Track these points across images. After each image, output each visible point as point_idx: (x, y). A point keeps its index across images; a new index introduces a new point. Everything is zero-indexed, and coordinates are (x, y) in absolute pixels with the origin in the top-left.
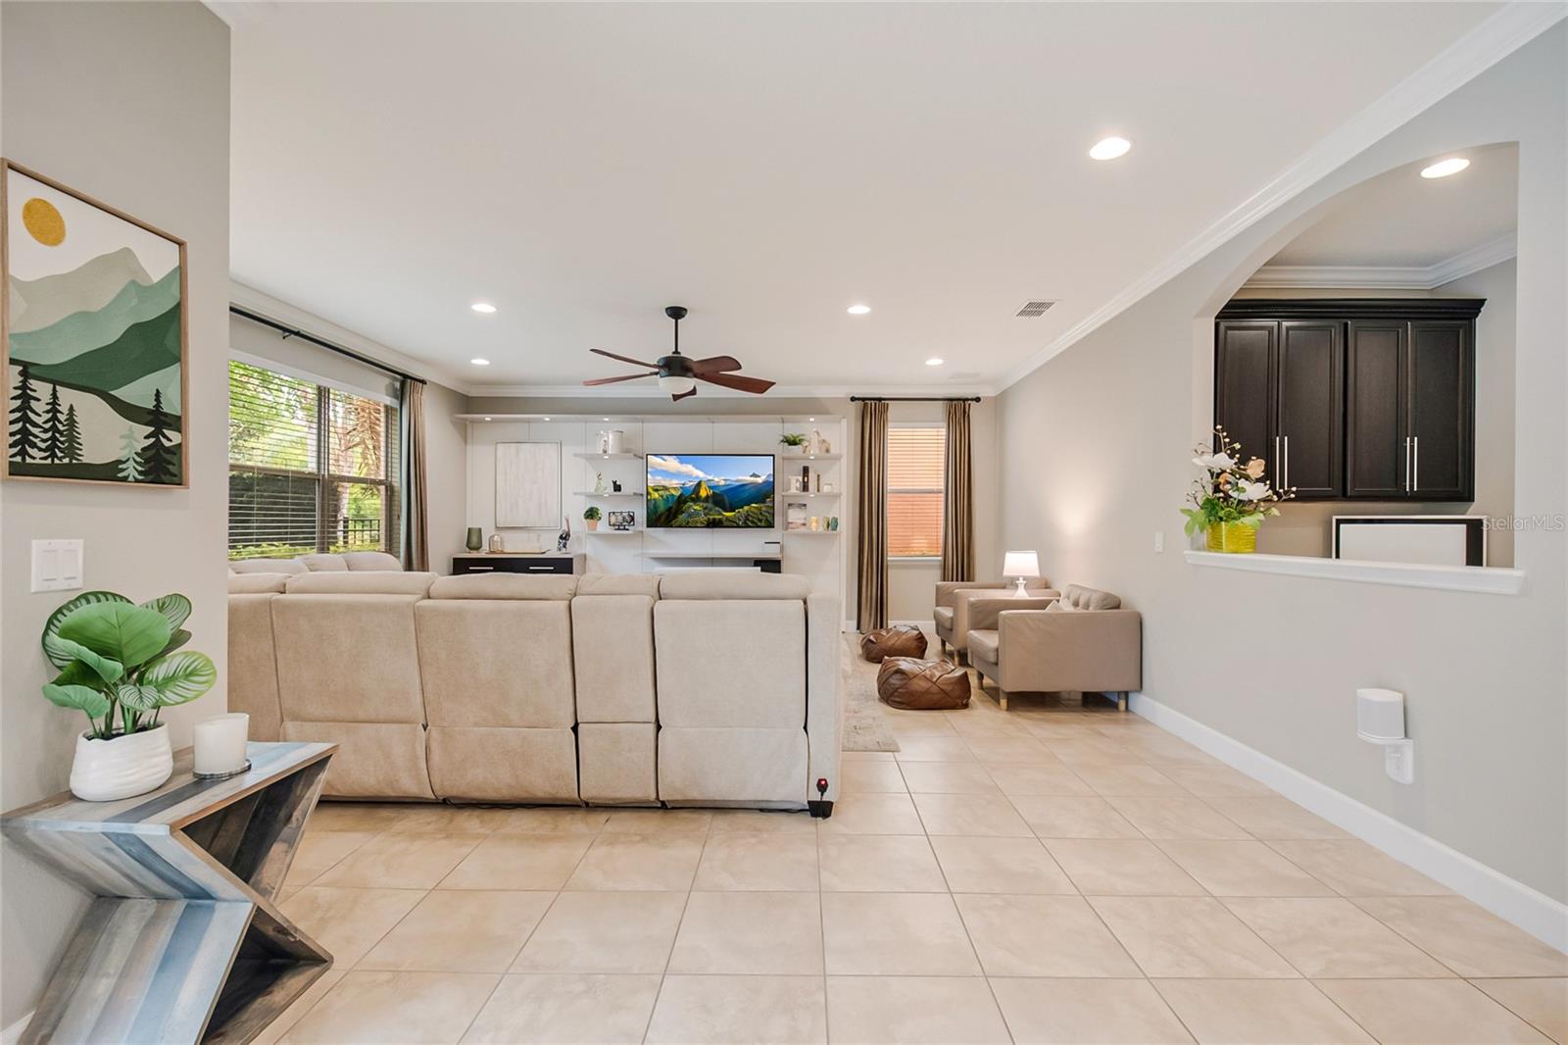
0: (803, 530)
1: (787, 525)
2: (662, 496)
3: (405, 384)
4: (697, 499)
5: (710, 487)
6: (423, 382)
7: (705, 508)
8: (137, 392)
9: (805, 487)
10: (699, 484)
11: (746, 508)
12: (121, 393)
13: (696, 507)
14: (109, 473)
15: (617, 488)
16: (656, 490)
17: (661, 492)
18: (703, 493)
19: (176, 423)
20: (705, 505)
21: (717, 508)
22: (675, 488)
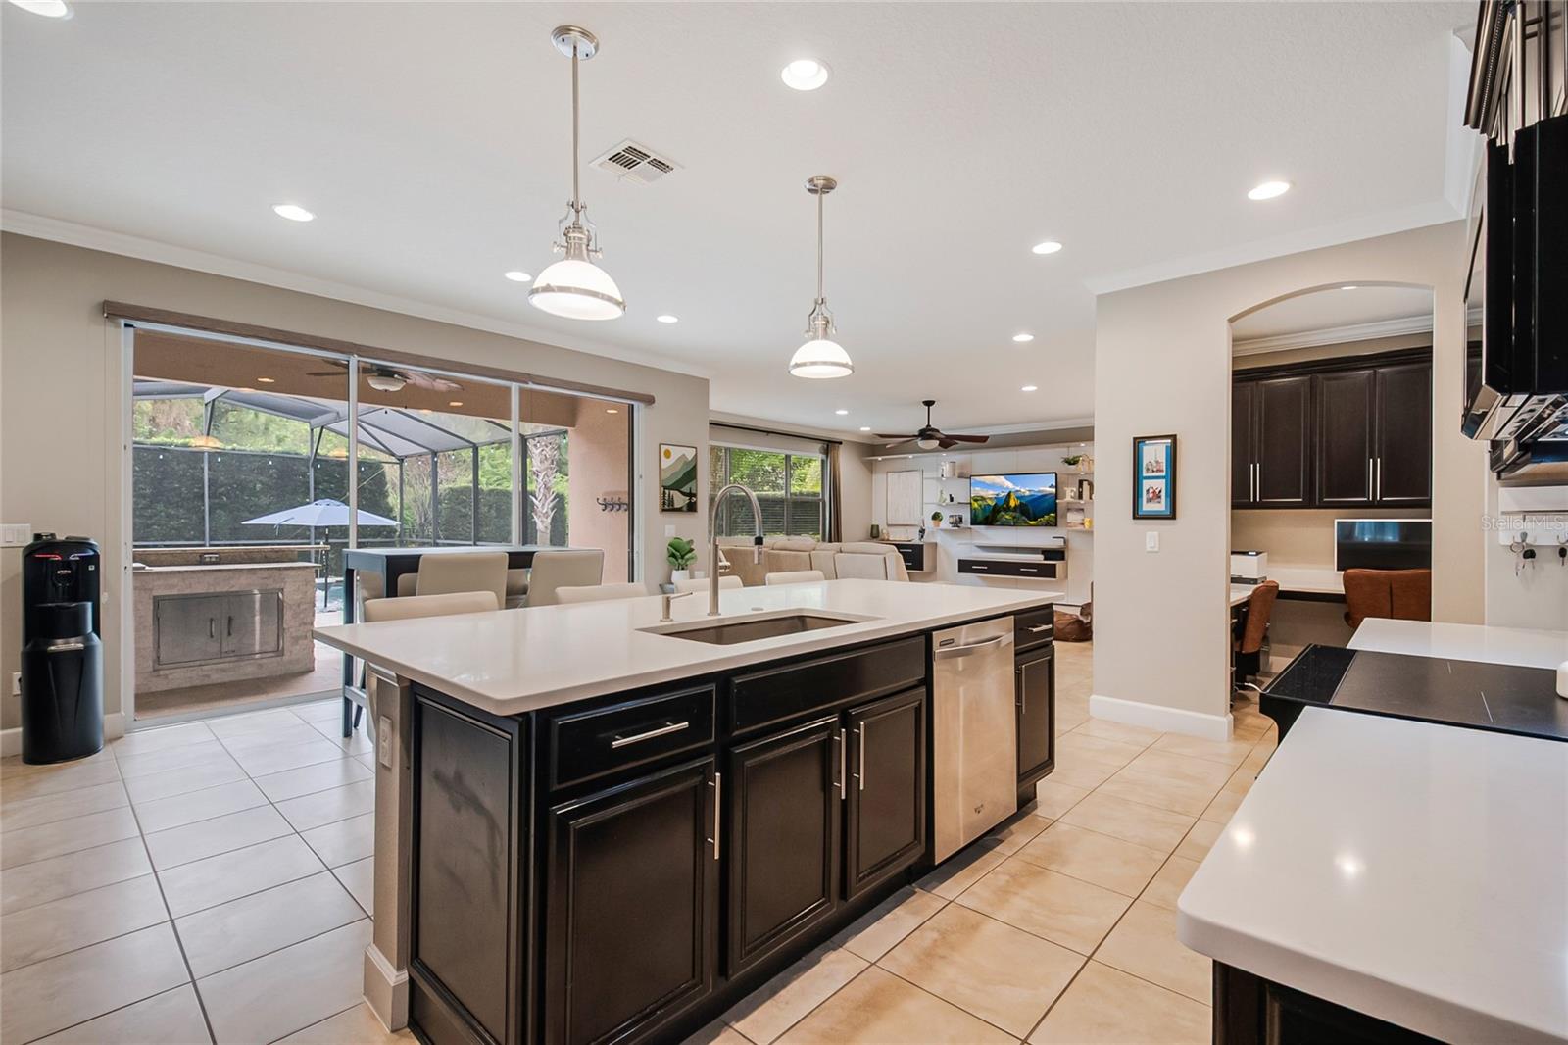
0: (1080, 528)
1: (1068, 524)
2: (980, 506)
3: (830, 446)
4: (1008, 509)
5: (1018, 498)
6: (841, 443)
7: (1014, 517)
8: (686, 489)
9: (1080, 496)
10: (1009, 495)
11: (1046, 517)
12: (682, 490)
13: (1007, 517)
14: (680, 510)
15: (952, 499)
16: (976, 500)
17: (980, 502)
18: (1013, 503)
19: (695, 495)
20: (1014, 514)
21: (1024, 517)
22: (990, 499)
